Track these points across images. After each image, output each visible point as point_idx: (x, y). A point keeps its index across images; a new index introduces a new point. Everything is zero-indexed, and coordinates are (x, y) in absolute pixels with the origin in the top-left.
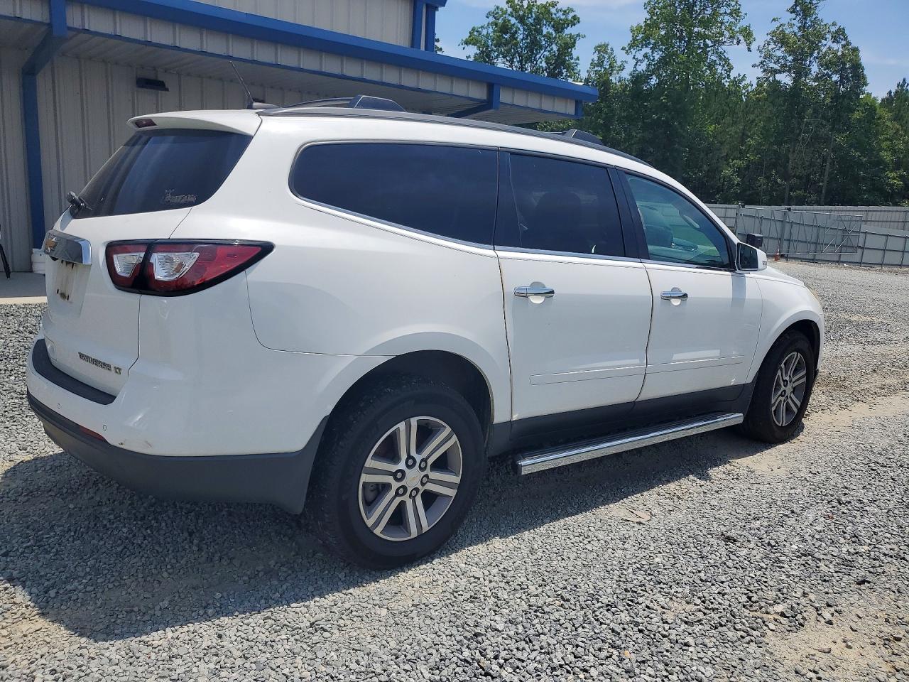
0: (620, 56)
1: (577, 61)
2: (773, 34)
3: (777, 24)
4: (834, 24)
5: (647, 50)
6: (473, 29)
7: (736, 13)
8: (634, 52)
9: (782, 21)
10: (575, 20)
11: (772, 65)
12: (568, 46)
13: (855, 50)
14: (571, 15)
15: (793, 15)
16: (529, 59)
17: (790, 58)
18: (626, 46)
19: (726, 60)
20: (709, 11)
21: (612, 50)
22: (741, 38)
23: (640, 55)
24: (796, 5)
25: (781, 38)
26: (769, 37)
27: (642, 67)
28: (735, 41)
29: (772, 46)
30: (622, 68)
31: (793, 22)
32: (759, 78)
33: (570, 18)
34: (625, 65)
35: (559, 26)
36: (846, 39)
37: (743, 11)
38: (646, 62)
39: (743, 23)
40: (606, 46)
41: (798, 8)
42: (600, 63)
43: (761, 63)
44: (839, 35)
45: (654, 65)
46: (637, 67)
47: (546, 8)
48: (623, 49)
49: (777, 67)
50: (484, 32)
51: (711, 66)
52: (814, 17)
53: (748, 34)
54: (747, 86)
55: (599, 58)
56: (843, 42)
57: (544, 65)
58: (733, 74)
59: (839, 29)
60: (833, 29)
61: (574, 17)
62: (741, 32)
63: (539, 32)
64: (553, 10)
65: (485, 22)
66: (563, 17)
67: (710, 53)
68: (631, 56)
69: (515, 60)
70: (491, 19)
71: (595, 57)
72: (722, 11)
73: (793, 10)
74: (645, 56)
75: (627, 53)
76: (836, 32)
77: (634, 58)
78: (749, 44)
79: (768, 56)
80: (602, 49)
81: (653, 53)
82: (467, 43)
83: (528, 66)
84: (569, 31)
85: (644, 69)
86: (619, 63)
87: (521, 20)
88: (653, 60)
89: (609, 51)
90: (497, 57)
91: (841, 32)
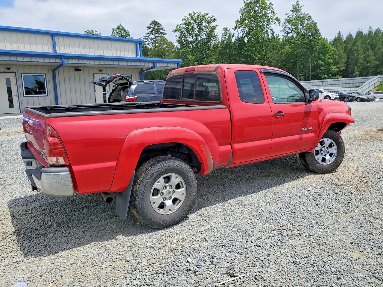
0: (232, 32)
1: (217, 35)
2: (286, 19)
3: (287, 16)
4: (308, 14)
5: (242, 28)
6: (178, 25)
7: (273, 13)
8: (237, 30)
9: (289, 15)
10: (215, 20)
11: (287, 30)
12: (213, 29)
13: (315, 24)
14: (214, 17)
15: (293, 12)
16: (199, 35)
17: (293, 27)
18: (234, 27)
19: (272, 30)
20: (263, 13)
21: (229, 29)
22: (276, 22)
23: (239, 30)
24: (293, 9)
25: (289, 21)
26: (285, 21)
27: (241, 35)
28: (274, 23)
29: (286, 24)
30: (233, 36)
31: (293, 15)
32: (283, 35)
33: (213, 19)
34: (234, 35)
35: (209, 22)
36: (311, 19)
37: (275, 12)
38: (242, 33)
39: (276, 16)
40: (227, 28)
41: (294, 10)
42: (225, 35)
43: (283, 30)
45: (245, 34)
46: (239, 34)
47: (204, 16)
48: (233, 29)
49: (289, 31)
50: (182, 26)
51: (266, 32)
52: (300, 12)
53: (278, 20)
54: (280, 38)
55: (225, 32)
56: (311, 21)
57: (205, 37)
58: (275, 35)
60: (308, 16)
61: (214, 19)
62: (275, 19)
63: (202, 25)
64: (206, 17)
65: (182, 22)
66: (210, 19)
67: (265, 28)
68: (236, 31)
69: (194, 36)
70: (184, 21)
71: (223, 32)
72: (268, 12)
73: (292, 11)
74: (242, 30)
75: (234, 30)
77: (237, 32)
78: (279, 23)
79: (286, 27)
80: (226, 29)
81: (244, 29)
82: (175, 31)
83: (199, 38)
84: (213, 24)
85: (241, 36)
86: (232, 34)
87: (195, 21)
88: (244, 32)
89: (228, 30)
90: (187, 35)
91: (310, 17)
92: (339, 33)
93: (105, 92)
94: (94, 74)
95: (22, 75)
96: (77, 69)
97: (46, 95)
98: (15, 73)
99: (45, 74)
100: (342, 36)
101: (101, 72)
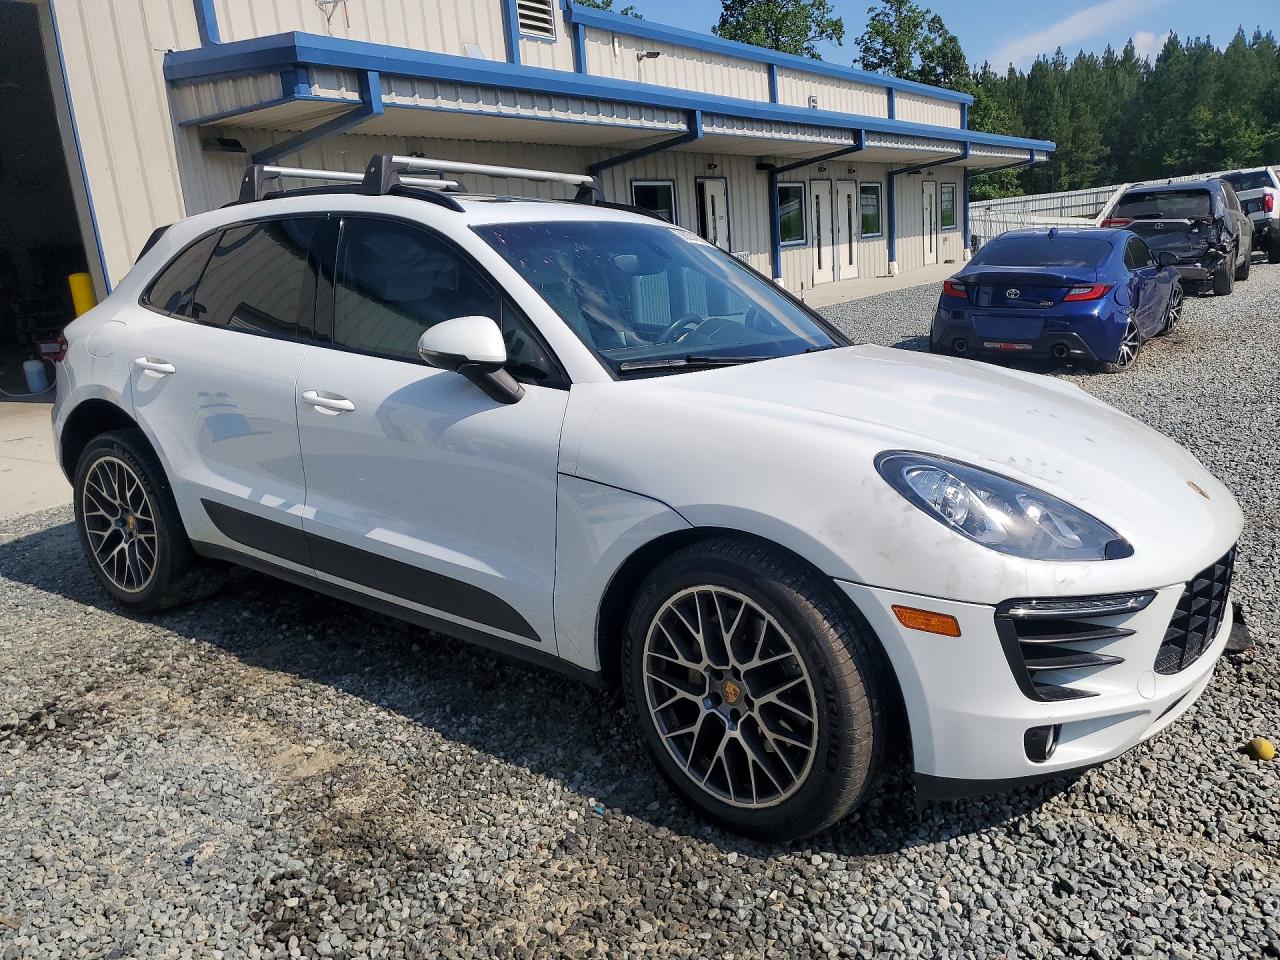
2: (869, 25)
3: (872, 14)
4: (928, 11)
9: (877, 11)
11: (871, 59)
13: (953, 39)
15: (888, 5)
22: (832, 32)
25: (877, 29)
28: (824, 35)
31: (887, 11)
36: (942, 27)
39: (831, 16)
43: (863, 58)
44: (936, 24)
52: (909, 5)
53: (836, 29)
56: (940, 32)
59: (935, 16)
60: (929, 17)
62: (830, 24)
76: (933, 20)
78: (838, 39)
79: (867, 50)
91: (936, 20)
92: (986, 67)
97: (880, 233)
100: (995, 75)
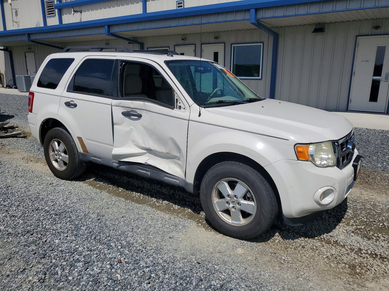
93: (380, 75)
94: (357, 36)
95: (233, 46)
96: (319, 29)
97: (260, 78)
98: (225, 43)
99: (263, 43)
101: (378, 31)
